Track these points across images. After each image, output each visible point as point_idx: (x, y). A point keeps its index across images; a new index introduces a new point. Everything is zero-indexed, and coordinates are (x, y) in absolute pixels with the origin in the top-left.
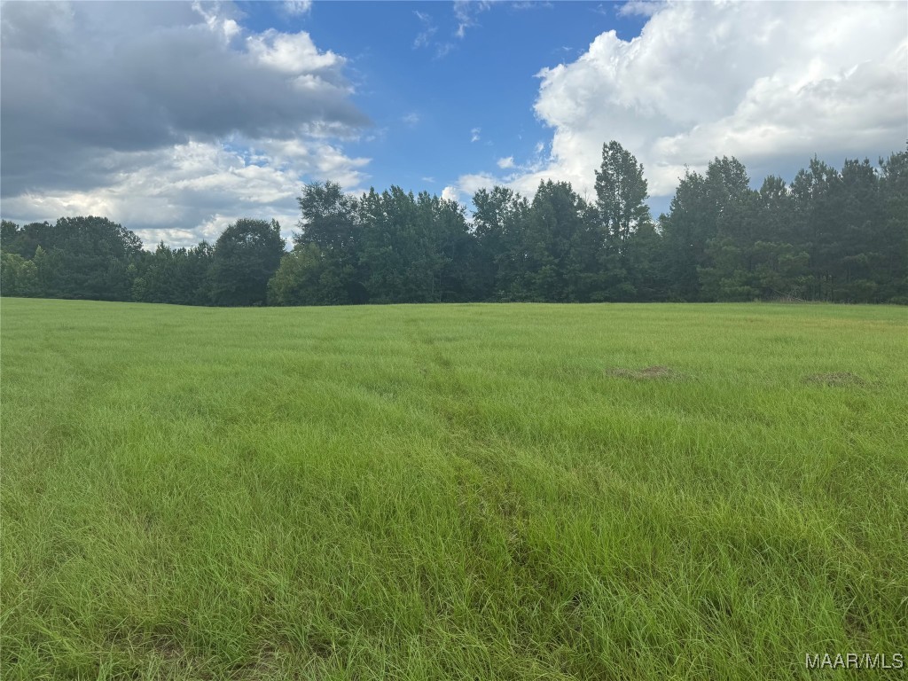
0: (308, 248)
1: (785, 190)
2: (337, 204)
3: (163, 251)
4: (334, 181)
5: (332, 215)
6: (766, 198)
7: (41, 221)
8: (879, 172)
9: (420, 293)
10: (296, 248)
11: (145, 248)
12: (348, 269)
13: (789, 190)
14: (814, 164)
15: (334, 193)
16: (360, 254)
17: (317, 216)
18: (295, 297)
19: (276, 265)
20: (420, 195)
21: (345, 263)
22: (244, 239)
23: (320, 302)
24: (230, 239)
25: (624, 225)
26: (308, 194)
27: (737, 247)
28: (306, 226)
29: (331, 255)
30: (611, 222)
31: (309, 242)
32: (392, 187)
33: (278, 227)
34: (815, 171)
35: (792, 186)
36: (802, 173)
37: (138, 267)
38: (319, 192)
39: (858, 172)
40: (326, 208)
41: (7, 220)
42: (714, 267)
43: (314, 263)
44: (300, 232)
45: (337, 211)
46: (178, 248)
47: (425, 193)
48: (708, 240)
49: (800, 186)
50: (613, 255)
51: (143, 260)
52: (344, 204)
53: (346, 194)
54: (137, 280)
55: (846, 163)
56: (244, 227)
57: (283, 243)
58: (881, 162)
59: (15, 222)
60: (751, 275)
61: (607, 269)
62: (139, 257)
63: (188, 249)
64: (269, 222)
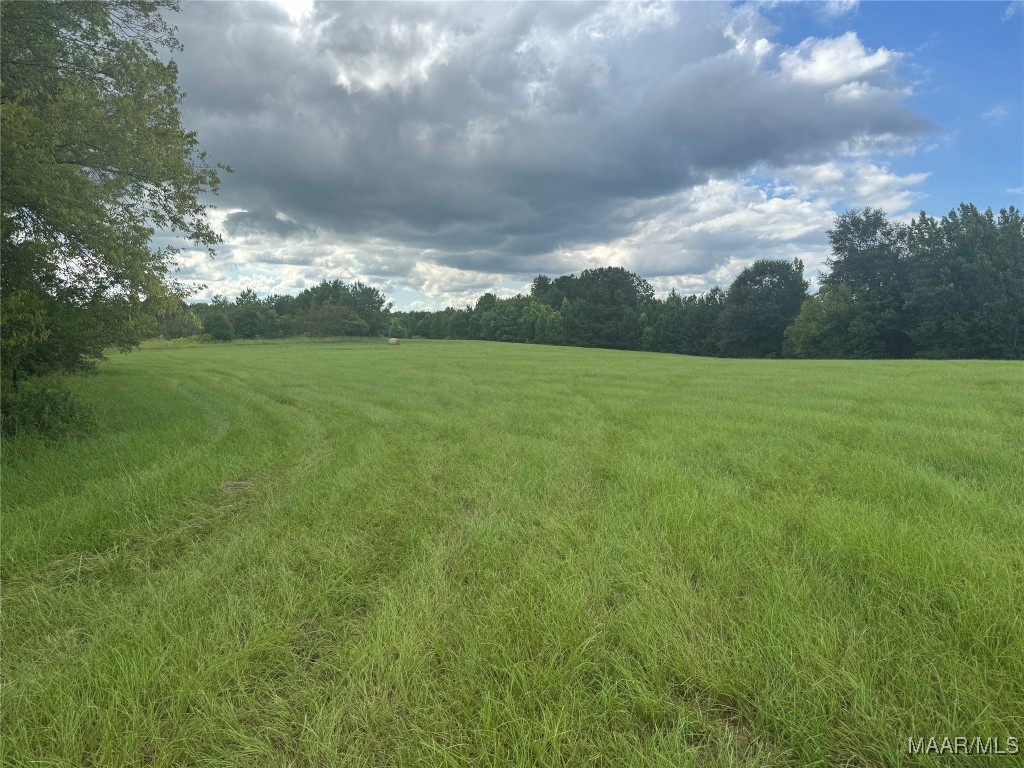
0: (836, 290)
2: (879, 233)
3: (674, 298)
4: (875, 207)
5: (873, 248)
7: (568, 274)
9: (994, 346)
10: (822, 291)
11: (657, 296)
12: (888, 314)
15: (876, 221)
16: (906, 295)
17: (853, 250)
18: (817, 348)
19: (796, 310)
20: (1003, 212)
21: (883, 307)
22: (760, 282)
23: (847, 354)
24: (745, 283)
26: (841, 226)
28: (836, 263)
29: (866, 297)
31: (839, 283)
32: (962, 205)
33: (801, 266)
37: (649, 315)
38: (856, 222)
40: (864, 241)
41: (542, 275)
43: (843, 307)
44: (828, 271)
45: (877, 243)
46: (689, 295)
47: (1012, 209)
51: (654, 308)
52: (887, 234)
53: (891, 220)
54: (647, 329)
56: (762, 268)
57: (806, 285)
59: (548, 276)
62: (650, 306)
63: (698, 296)
64: (791, 260)
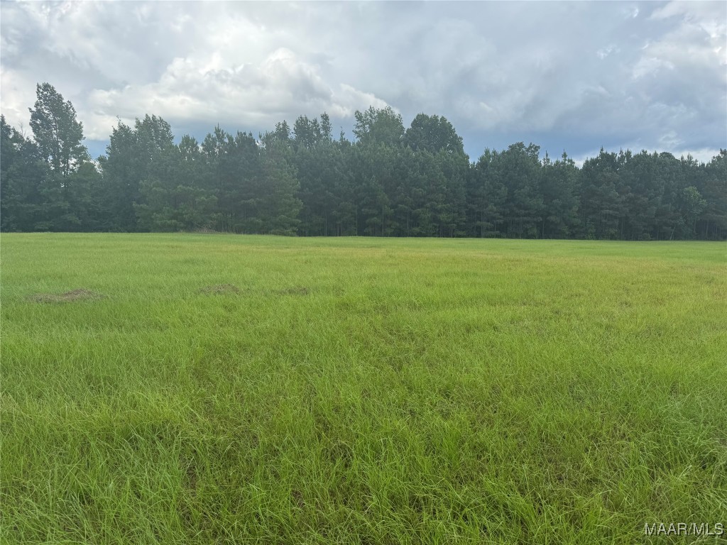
1: (198, 148)
6: (184, 152)
8: (259, 143)
13: (201, 148)
14: (217, 131)
25: (64, 162)
27: (164, 188)
30: (51, 158)
34: (218, 136)
35: (203, 145)
36: (209, 136)
39: (246, 141)
42: (148, 204)
48: (141, 182)
49: (209, 145)
50: (54, 189)
55: (238, 134)
58: (260, 137)
60: (176, 211)
61: (50, 201)
